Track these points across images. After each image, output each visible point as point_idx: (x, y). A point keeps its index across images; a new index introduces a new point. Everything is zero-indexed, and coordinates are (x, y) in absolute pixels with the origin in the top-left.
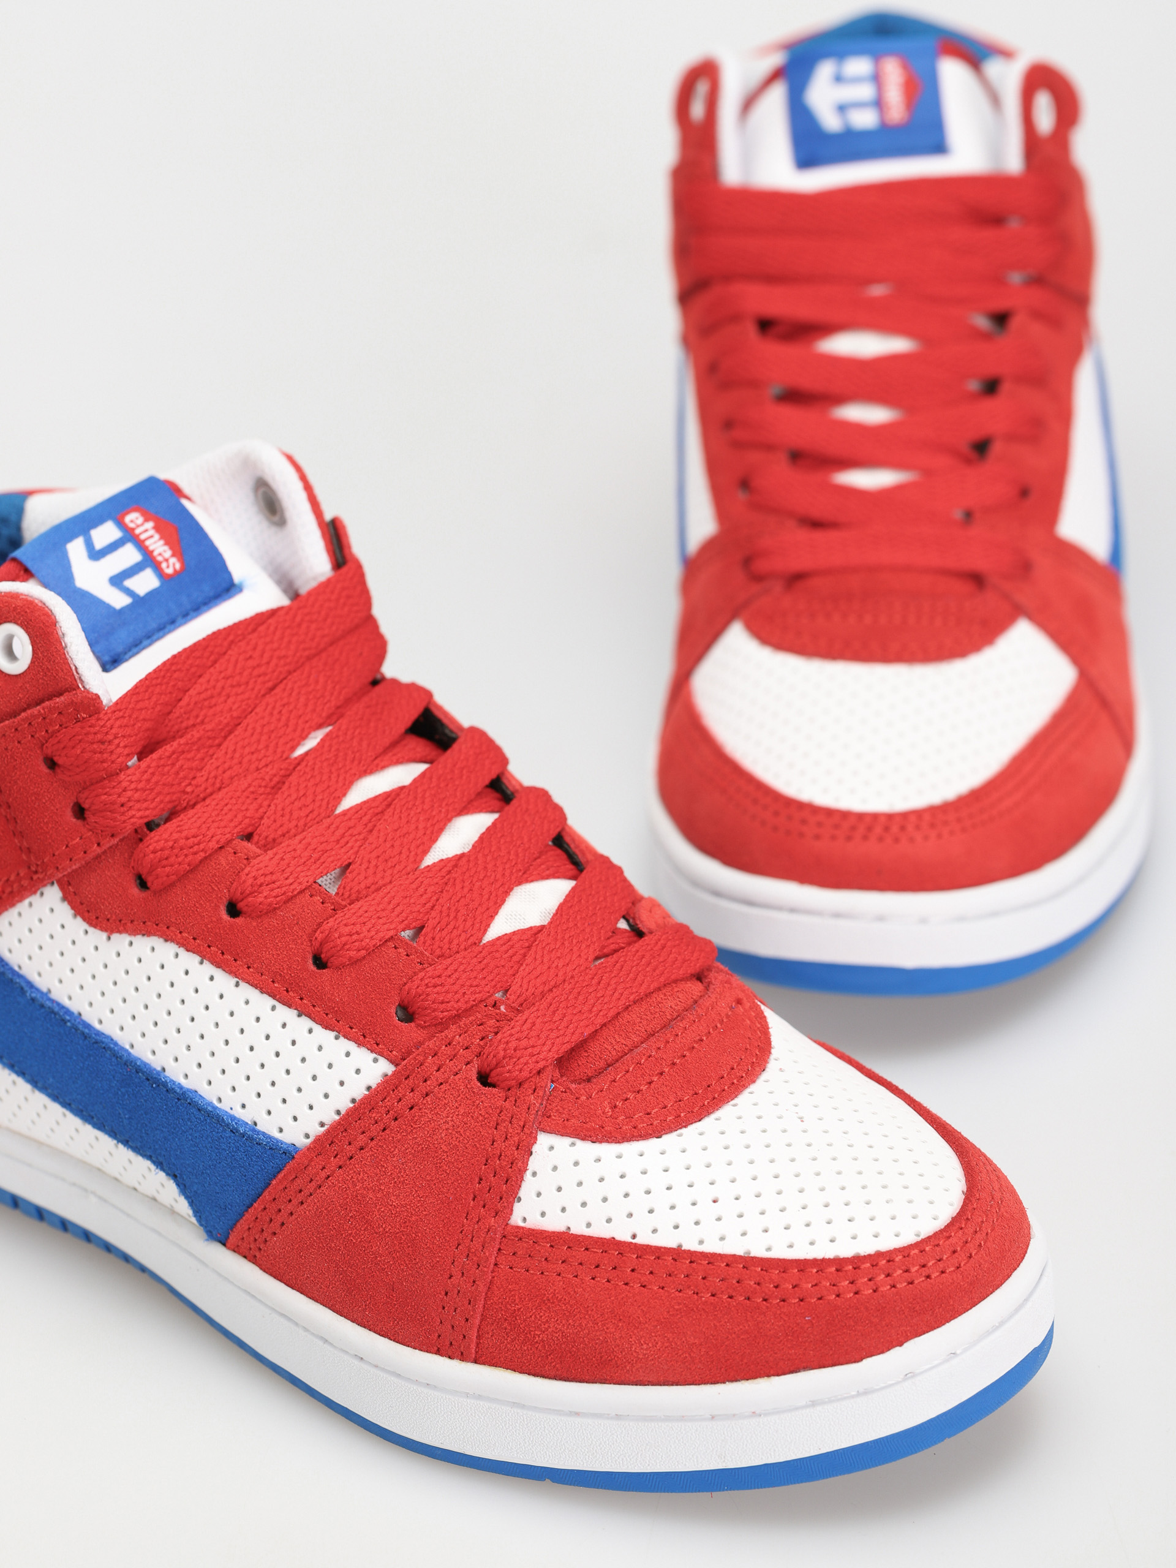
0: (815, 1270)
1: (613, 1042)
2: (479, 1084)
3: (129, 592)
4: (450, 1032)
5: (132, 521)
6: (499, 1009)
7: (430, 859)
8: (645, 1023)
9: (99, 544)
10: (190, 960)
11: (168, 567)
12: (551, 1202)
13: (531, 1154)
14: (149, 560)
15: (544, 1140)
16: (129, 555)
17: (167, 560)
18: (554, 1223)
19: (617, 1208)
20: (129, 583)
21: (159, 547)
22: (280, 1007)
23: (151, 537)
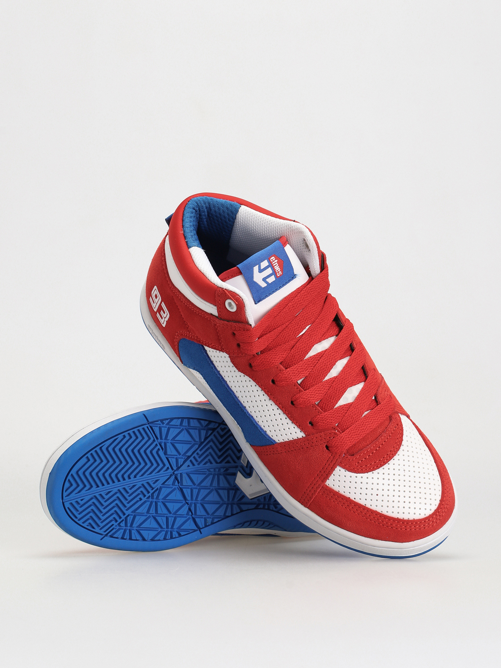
0: (397, 522)
1: (362, 444)
2: (326, 449)
3: (267, 282)
4: (322, 434)
5: (272, 260)
6: (335, 431)
7: (327, 378)
8: (371, 438)
9: (262, 267)
10: (275, 407)
11: (278, 274)
12: (337, 483)
13: (334, 470)
14: (274, 273)
15: (338, 468)
16: (269, 271)
17: (278, 272)
18: (336, 488)
19: (353, 490)
20: (267, 280)
21: (277, 268)
22: (288, 419)
23: (276, 265)
